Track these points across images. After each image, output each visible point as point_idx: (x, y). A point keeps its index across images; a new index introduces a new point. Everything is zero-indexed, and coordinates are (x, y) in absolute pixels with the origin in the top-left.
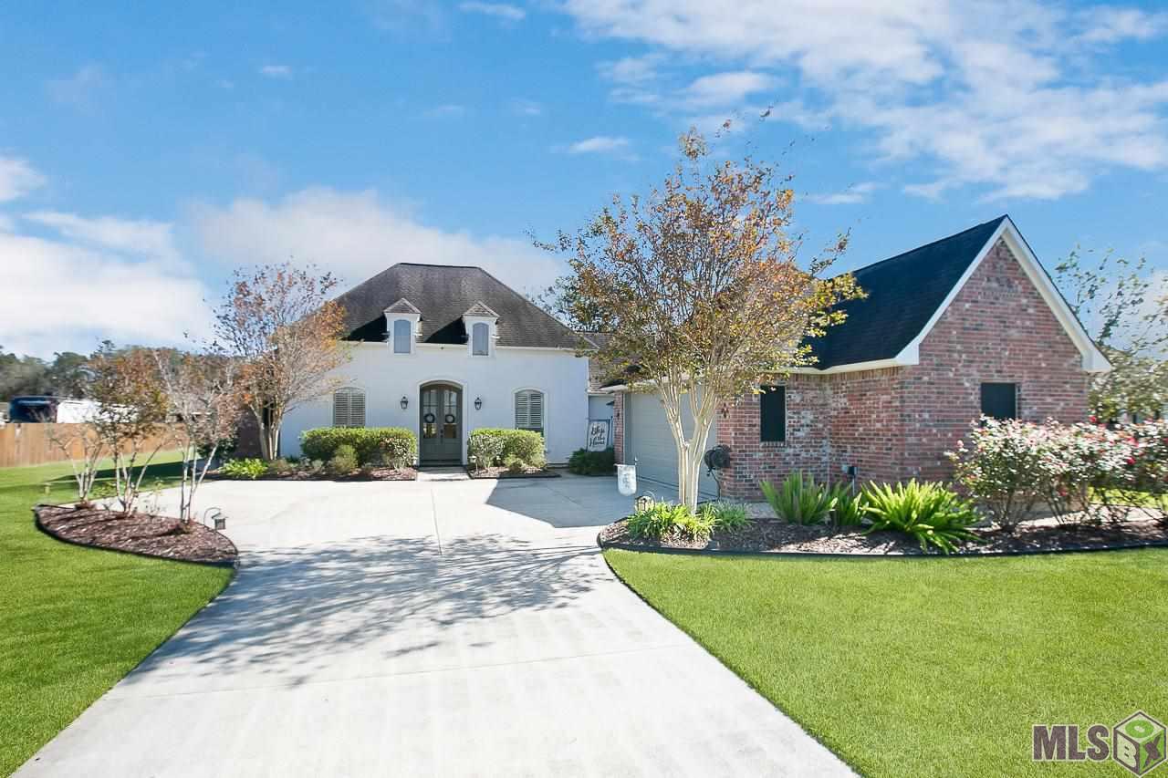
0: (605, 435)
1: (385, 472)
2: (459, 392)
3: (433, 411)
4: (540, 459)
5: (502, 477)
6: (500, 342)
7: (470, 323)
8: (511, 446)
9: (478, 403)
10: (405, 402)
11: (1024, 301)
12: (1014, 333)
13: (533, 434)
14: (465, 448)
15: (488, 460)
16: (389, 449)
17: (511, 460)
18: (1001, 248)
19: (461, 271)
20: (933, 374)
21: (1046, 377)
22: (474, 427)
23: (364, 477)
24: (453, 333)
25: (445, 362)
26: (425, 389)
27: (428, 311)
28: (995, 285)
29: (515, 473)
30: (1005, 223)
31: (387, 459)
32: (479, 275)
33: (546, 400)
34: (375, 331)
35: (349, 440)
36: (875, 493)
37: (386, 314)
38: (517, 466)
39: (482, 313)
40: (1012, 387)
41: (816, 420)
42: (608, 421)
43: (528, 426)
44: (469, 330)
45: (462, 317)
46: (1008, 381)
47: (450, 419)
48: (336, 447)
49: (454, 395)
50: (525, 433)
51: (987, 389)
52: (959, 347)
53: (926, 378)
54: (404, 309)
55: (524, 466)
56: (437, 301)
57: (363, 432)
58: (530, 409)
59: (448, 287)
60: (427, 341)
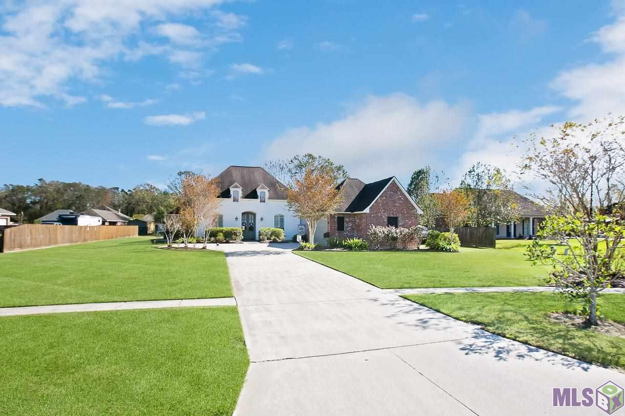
0: (304, 230)
1: (234, 241)
2: (254, 215)
3: (245, 221)
4: (282, 237)
5: (270, 242)
6: (269, 198)
7: (259, 191)
8: (273, 233)
9: (262, 219)
10: (236, 219)
11: (400, 196)
12: (397, 205)
13: (280, 229)
14: (257, 234)
15: (266, 238)
16: (235, 234)
17: (273, 238)
18: (394, 183)
19: (255, 169)
20: (375, 215)
21: (406, 215)
22: (260, 227)
23: (227, 242)
24: (253, 195)
25: (251, 205)
26: (243, 214)
27: (244, 185)
28: (392, 193)
29: (275, 241)
30: (394, 178)
31: (234, 237)
32: (261, 171)
33: (285, 217)
34: (226, 194)
35: (221, 231)
36: (347, 240)
37: (230, 189)
38: (275, 239)
39: (263, 188)
40: (397, 218)
41: (352, 226)
42: (305, 225)
43: (279, 227)
44: (259, 194)
45: (256, 189)
46: (395, 216)
47: (251, 224)
48: (217, 234)
49: (253, 216)
50: (278, 229)
51: (389, 218)
52: (382, 208)
53: (372, 216)
54: (236, 187)
55: (277, 239)
56: (247, 182)
57: (225, 228)
58: (280, 221)
59: (250, 176)
60: (244, 198)
